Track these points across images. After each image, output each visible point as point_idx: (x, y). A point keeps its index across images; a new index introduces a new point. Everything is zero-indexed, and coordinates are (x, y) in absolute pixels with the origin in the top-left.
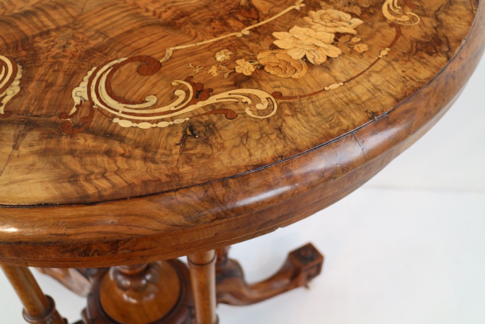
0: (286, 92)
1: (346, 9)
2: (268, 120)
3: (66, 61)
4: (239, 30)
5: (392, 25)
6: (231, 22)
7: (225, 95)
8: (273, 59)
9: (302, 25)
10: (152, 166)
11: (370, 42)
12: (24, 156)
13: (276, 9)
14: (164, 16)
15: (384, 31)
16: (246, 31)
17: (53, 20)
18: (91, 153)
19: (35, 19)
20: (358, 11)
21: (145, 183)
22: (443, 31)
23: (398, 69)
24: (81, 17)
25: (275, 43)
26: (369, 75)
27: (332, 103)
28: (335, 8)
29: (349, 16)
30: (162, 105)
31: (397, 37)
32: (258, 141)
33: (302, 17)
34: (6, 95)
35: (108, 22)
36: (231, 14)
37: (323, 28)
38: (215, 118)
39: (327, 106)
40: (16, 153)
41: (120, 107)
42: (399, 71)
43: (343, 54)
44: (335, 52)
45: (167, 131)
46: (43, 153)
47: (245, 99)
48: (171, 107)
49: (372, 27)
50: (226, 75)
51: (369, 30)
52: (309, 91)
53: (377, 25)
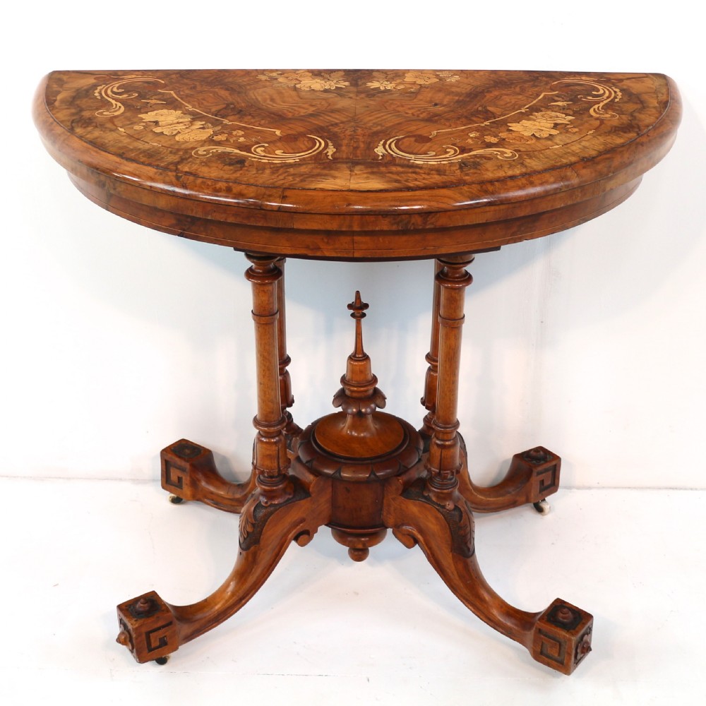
0: (522, 149)
1: (561, 111)
2: (514, 160)
3: (361, 138)
4: (483, 123)
5: (597, 119)
6: (474, 119)
7: (482, 151)
8: (510, 136)
9: (529, 120)
10: (446, 177)
11: (581, 128)
12: (359, 174)
13: (507, 112)
14: (421, 116)
15: (591, 122)
16: (487, 123)
17: (336, 118)
18: (402, 173)
19: (321, 118)
20: (571, 113)
21: (443, 182)
22: (636, 122)
23: (601, 139)
24: (356, 117)
25: (510, 128)
26: (580, 142)
27: (555, 154)
28: (552, 111)
29: (564, 115)
30: (441, 155)
31: (600, 125)
32: (509, 168)
33: (528, 116)
34: (328, 152)
35: (379, 119)
36: (472, 115)
37: (545, 121)
38: (478, 160)
39: (552, 154)
40: (353, 173)
41: (413, 156)
42: (602, 140)
43: (561, 133)
44: (554, 132)
45: (448, 165)
46: (372, 173)
47: (495, 153)
48: (447, 156)
49: (582, 120)
50: (479, 143)
51: (579, 122)
52: (539, 149)
53: (585, 119)
